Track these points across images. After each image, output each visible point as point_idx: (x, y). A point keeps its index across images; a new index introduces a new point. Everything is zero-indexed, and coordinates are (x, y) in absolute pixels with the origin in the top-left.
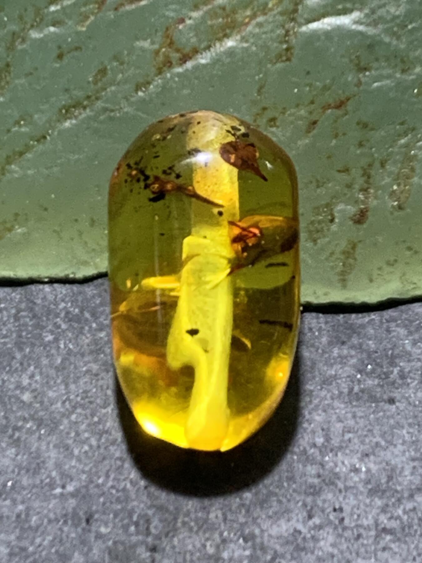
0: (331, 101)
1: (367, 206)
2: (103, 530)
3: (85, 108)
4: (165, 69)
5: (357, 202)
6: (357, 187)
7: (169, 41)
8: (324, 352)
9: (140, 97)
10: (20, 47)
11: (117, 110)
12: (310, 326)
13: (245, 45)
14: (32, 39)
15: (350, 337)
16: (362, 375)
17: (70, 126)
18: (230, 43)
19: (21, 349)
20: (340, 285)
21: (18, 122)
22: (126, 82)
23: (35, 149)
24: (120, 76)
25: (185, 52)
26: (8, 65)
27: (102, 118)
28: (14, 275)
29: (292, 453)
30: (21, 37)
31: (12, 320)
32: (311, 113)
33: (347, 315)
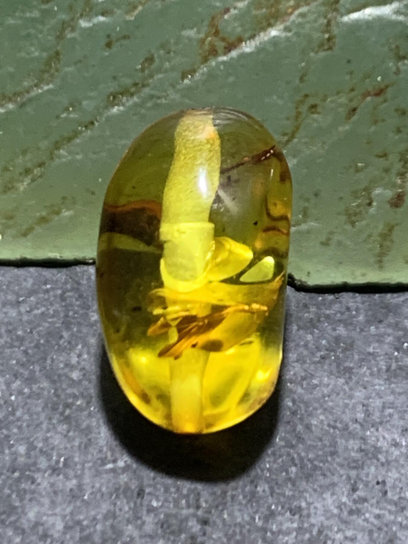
0: (370, 89)
1: (404, 190)
2: (155, 504)
3: (132, 95)
4: (210, 57)
5: (394, 185)
6: (394, 171)
7: (214, 31)
8: (362, 330)
9: (186, 84)
10: (69, 36)
11: (163, 97)
12: (347, 305)
13: (289, 34)
14: (81, 28)
15: (386, 316)
16: (399, 353)
17: (118, 112)
18: (274, 32)
19: (68, 328)
20: (377, 266)
21: (67, 109)
22: (173, 69)
23: (84, 134)
24: (167, 65)
25: (230, 41)
26: (57, 53)
27: (149, 104)
28: (61, 257)
29: (335, 428)
30: (71, 26)
31: (58, 300)
32: (351, 100)
33: (383, 295)
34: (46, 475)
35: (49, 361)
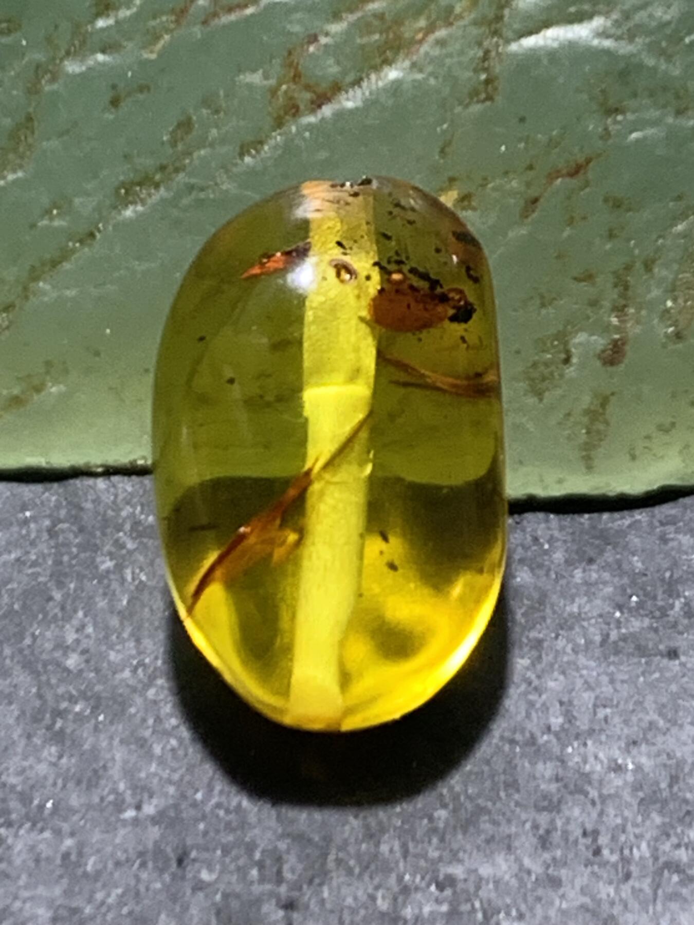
0: (561, 165)
1: (624, 335)
2: (205, 876)
3: (157, 186)
4: (287, 118)
5: (607, 329)
6: (606, 304)
7: (292, 72)
8: (559, 576)
9: (248, 166)
10: (47, 88)
11: (210, 187)
12: (534, 534)
13: (419, 76)
14: (68, 75)
15: (601, 551)
16: (622, 612)
17: (133, 215)
18: (393, 74)
19: (60, 585)
20: (582, 466)
21: (48, 212)
22: (223, 141)
23: (77, 255)
24: (214, 132)
25: (320, 90)
26: (29, 119)
27: (185, 201)
28: (47, 463)
29: (512, 742)
30: (51, 72)
31: (45, 536)
32: (528, 185)
33: (595, 515)
34: (22, 832)
35: (28, 641)
